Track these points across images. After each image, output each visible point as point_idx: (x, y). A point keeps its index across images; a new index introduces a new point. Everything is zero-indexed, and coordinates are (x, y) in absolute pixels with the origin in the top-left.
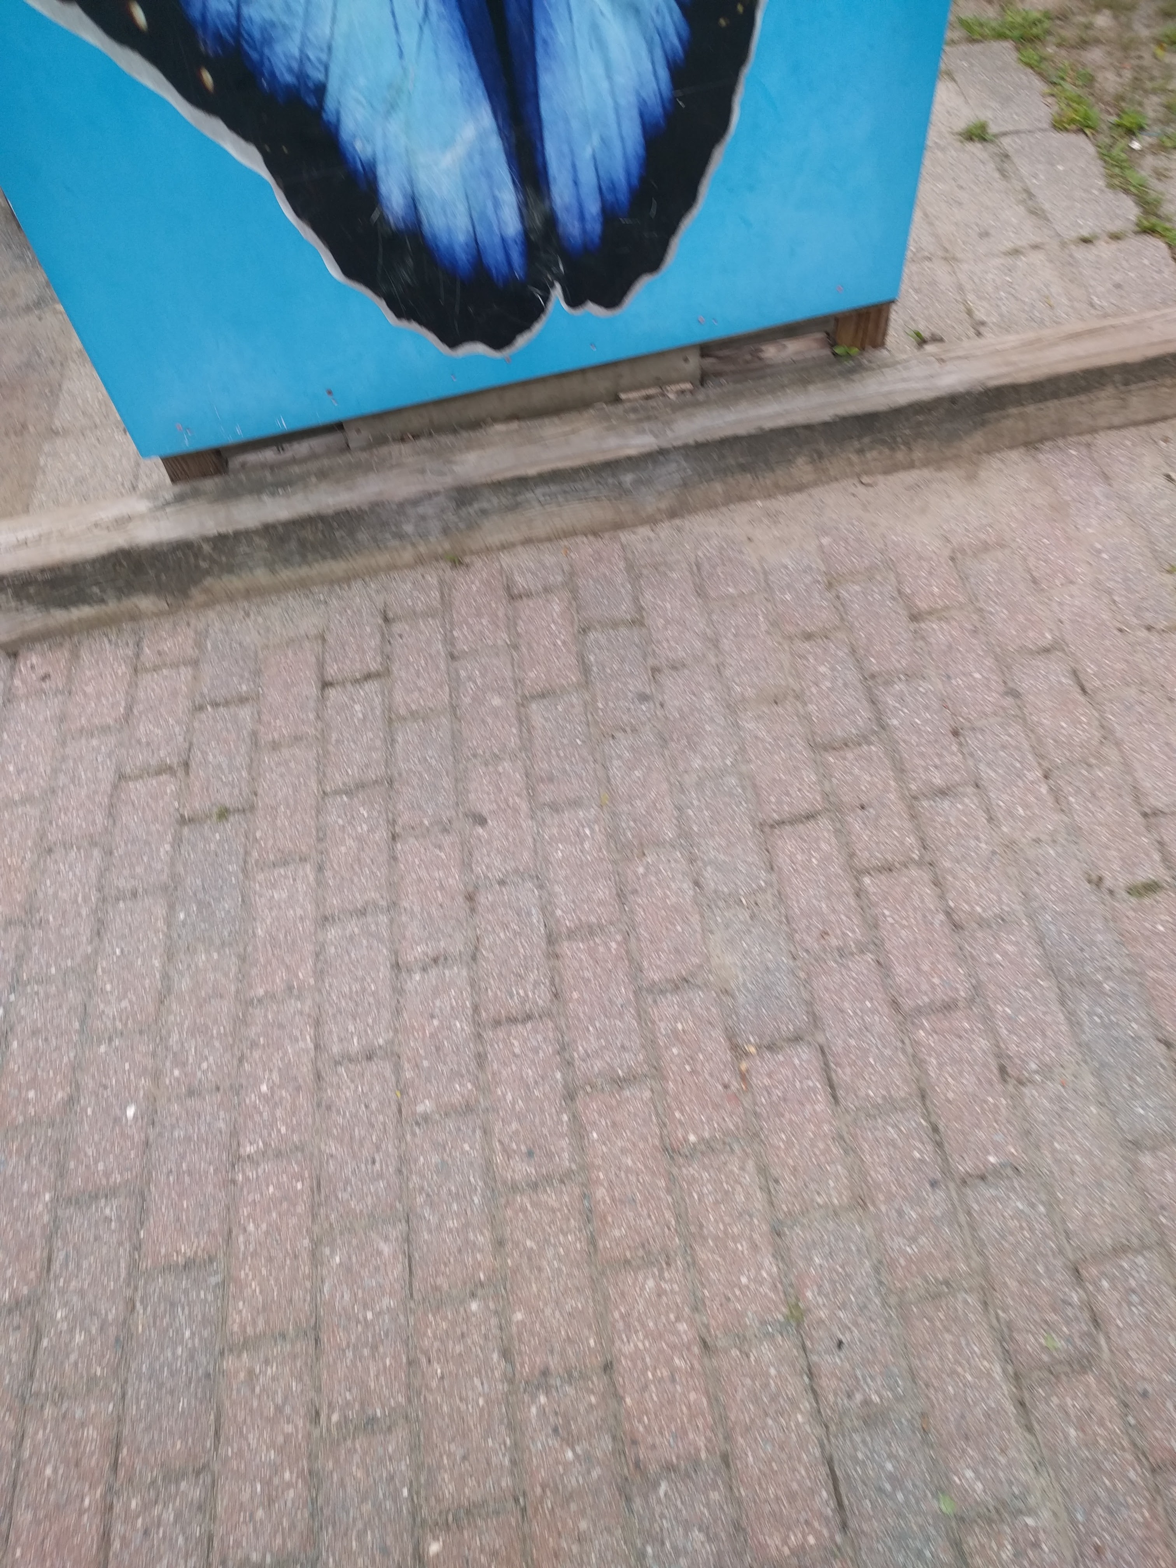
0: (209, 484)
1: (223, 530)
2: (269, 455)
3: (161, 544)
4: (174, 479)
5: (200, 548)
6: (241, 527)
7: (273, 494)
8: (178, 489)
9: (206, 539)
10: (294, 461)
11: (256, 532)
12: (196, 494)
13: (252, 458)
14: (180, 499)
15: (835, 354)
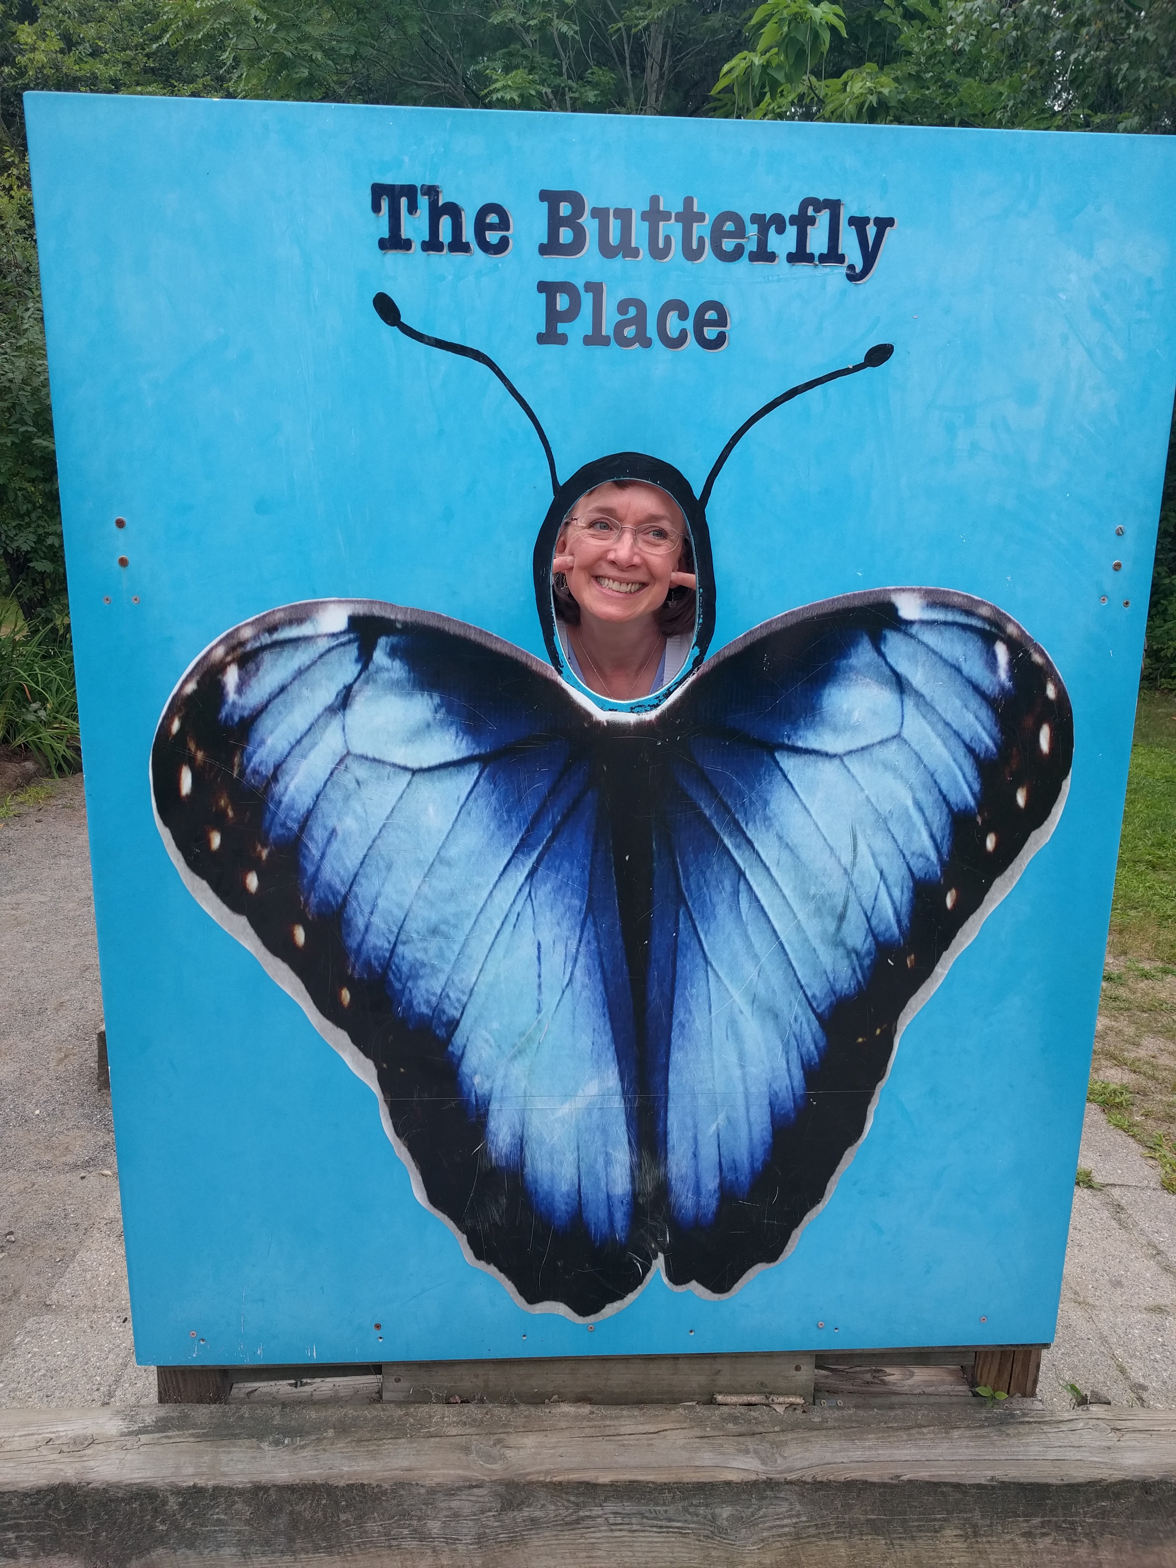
0: (203, 1413)
1: (201, 1482)
2: (283, 1387)
3: (117, 1486)
4: (163, 1399)
5: (164, 1503)
6: (224, 1482)
7: (277, 1443)
8: (163, 1411)
9: (177, 1491)
10: (311, 1402)
11: (241, 1492)
12: (182, 1423)
13: (264, 1387)
14: (162, 1426)
15: (976, 1395)
